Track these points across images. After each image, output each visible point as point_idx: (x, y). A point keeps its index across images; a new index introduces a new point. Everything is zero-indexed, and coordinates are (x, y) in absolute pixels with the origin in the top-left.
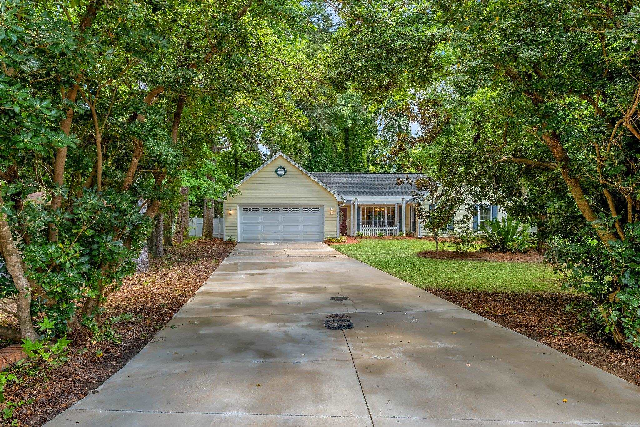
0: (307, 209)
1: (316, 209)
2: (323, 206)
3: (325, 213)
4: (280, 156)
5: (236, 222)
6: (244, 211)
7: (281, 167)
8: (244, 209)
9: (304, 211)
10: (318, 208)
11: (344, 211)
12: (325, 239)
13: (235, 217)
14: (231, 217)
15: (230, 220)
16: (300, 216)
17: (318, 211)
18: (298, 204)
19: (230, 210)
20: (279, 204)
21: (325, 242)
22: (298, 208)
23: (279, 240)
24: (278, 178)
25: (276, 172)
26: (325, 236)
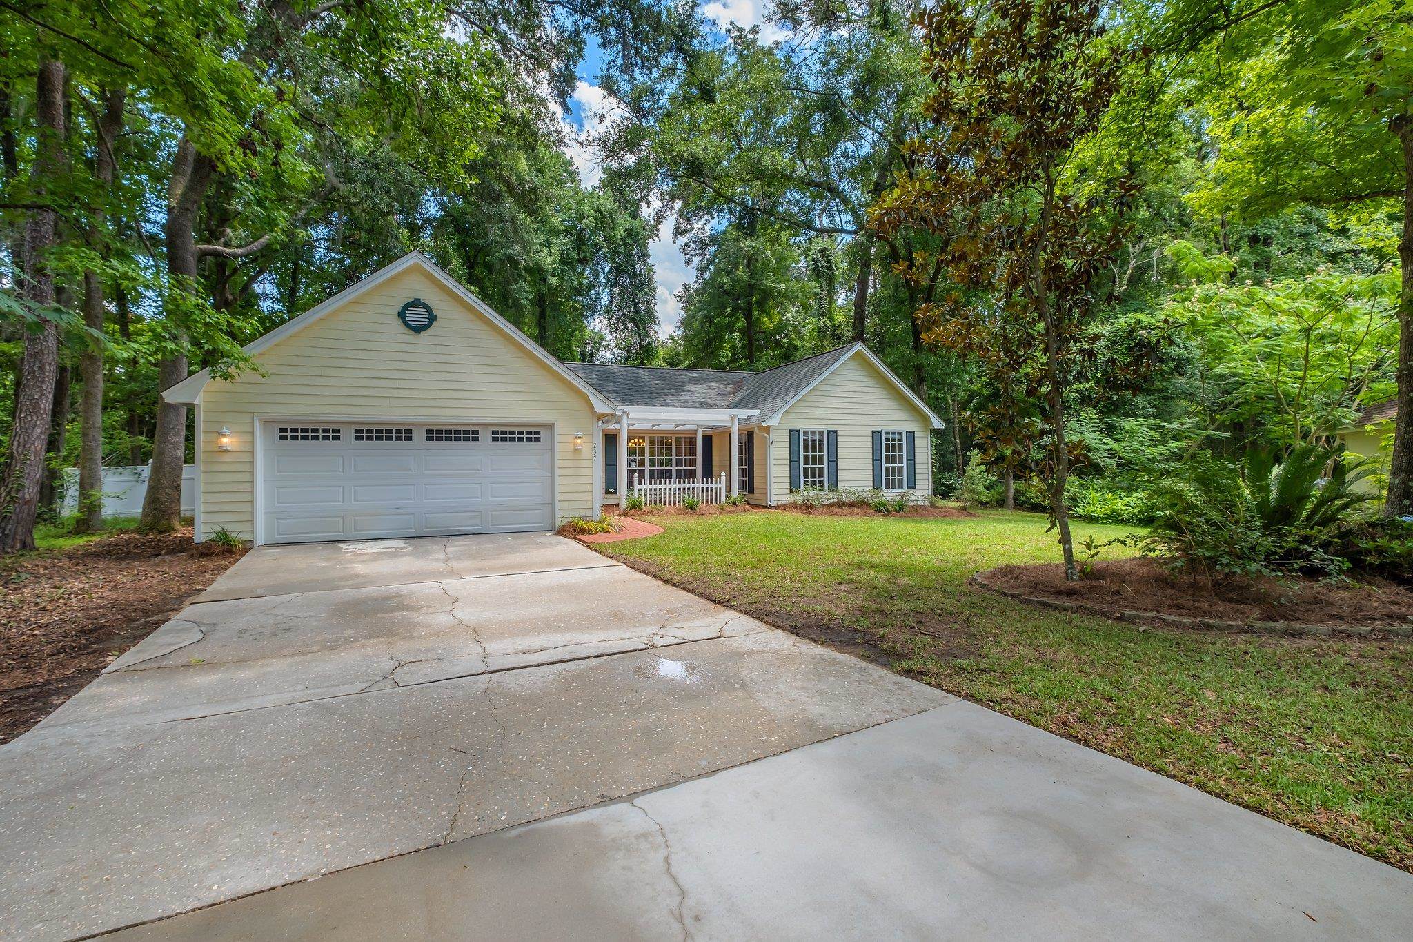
0: (503, 434)
1: (530, 434)
2: (551, 426)
3: (558, 447)
4: (416, 269)
5: (247, 477)
6: (282, 438)
7: (417, 303)
8: (282, 430)
9: (495, 439)
10: (538, 433)
11: (611, 440)
12: (559, 523)
13: (247, 458)
14: (226, 458)
15: (224, 468)
16: (483, 453)
17: (538, 439)
18: (474, 420)
19: (224, 435)
20: (411, 419)
21: (562, 532)
22: (476, 432)
23: (411, 532)
24: (409, 336)
25: (402, 315)
26: (559, 514)
